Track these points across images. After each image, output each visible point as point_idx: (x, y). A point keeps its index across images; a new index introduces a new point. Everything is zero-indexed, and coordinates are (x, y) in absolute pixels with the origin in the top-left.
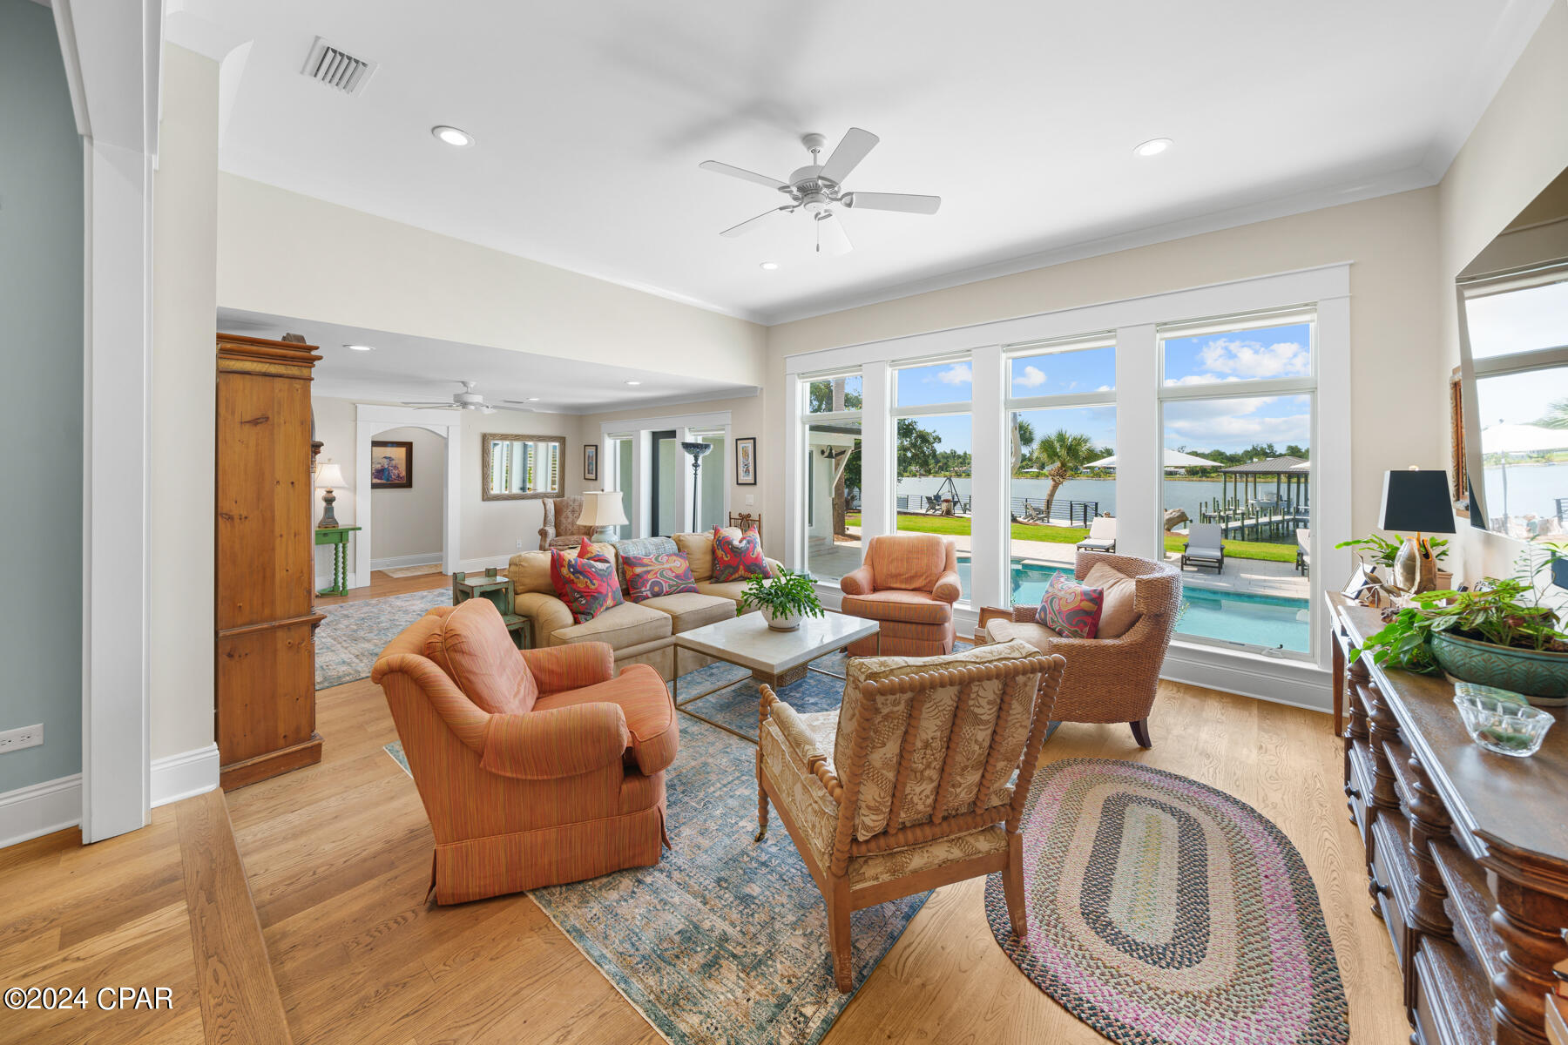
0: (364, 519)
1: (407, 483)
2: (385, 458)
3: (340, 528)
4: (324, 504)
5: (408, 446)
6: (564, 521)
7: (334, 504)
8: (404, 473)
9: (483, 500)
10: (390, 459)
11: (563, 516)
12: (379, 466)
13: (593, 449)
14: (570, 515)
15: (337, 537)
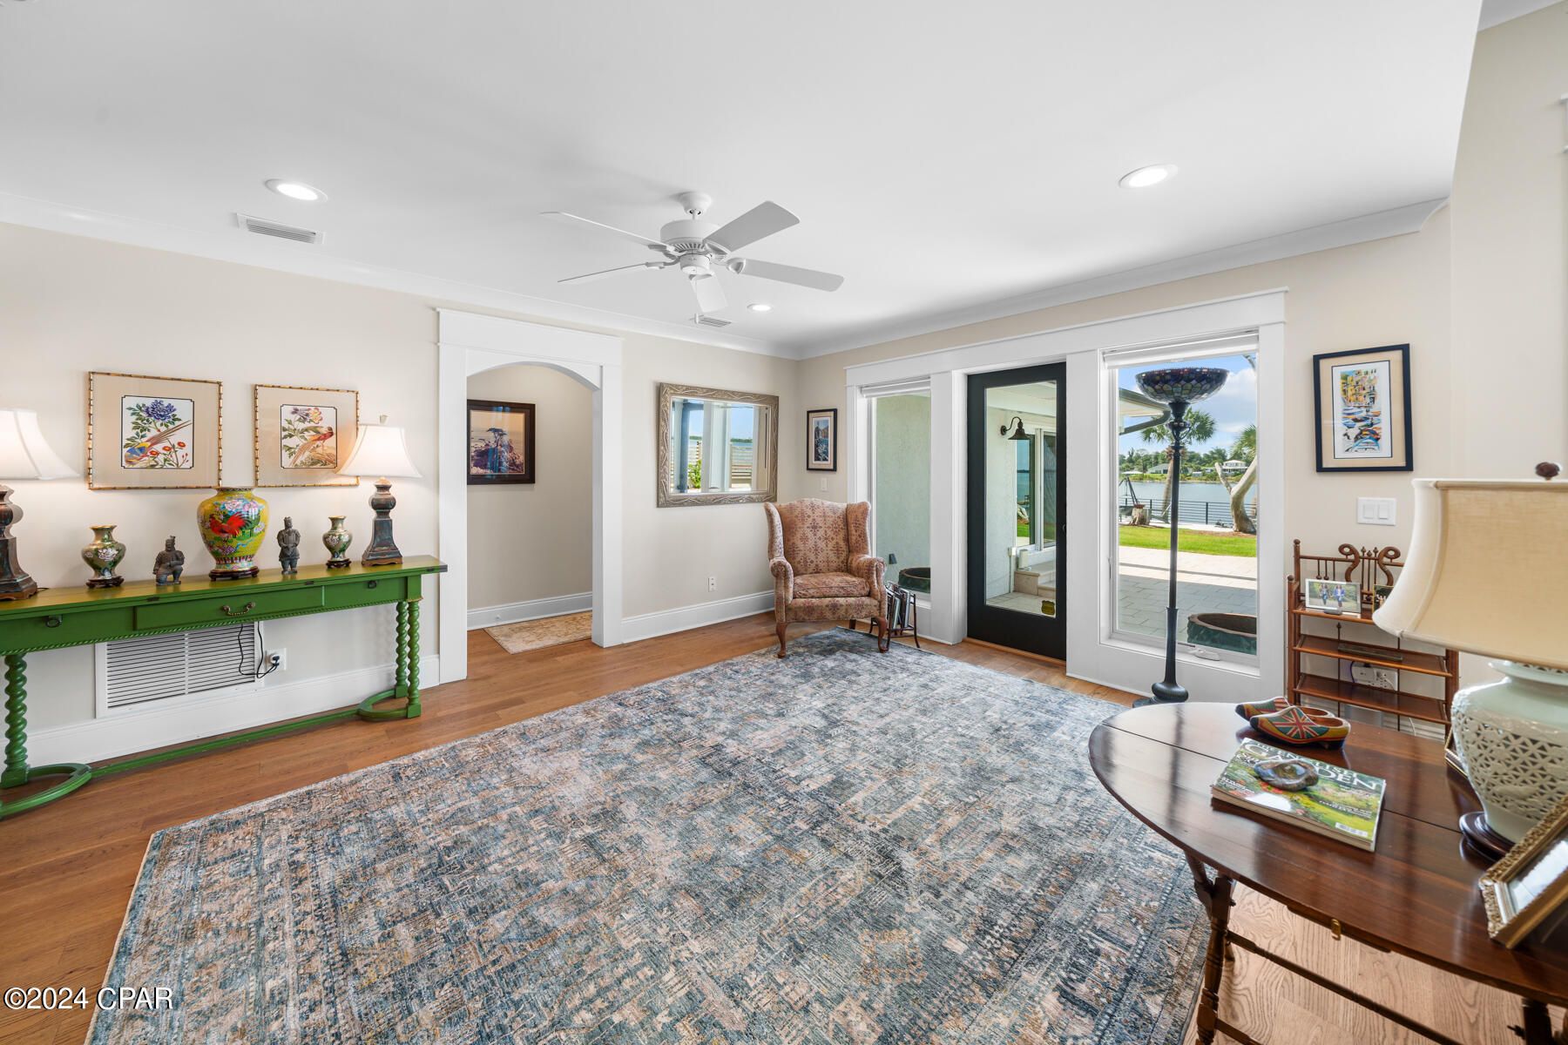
0: (455, 551)
1: (526, 474)
2: (490, 430)
3: (405, 566)
4: (373, 514)
5: (528, 410)
6: (799, 544)
7: (393, 514)
8: (521, 459)
9: (658, 506)
10: (498, 432)
11: (799, 535)
12: (481, 445)
13: (829, 417)
14: (810, 534)
15: (396, 588)
